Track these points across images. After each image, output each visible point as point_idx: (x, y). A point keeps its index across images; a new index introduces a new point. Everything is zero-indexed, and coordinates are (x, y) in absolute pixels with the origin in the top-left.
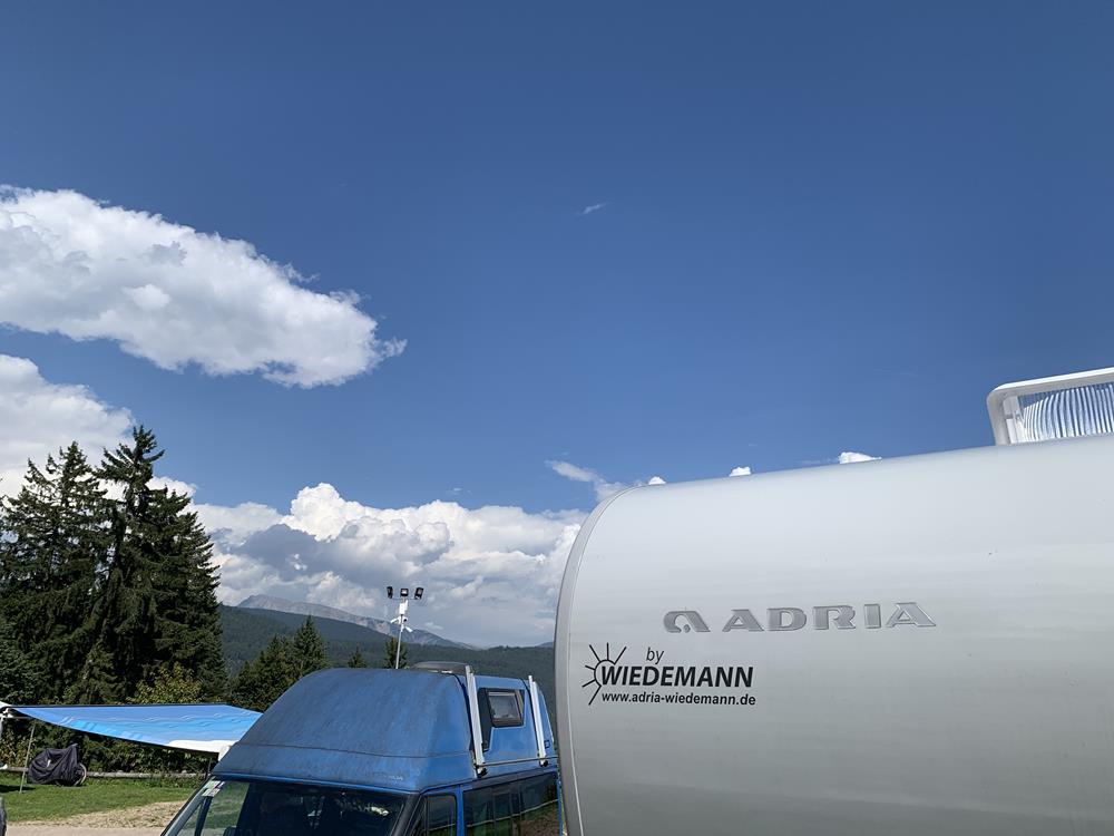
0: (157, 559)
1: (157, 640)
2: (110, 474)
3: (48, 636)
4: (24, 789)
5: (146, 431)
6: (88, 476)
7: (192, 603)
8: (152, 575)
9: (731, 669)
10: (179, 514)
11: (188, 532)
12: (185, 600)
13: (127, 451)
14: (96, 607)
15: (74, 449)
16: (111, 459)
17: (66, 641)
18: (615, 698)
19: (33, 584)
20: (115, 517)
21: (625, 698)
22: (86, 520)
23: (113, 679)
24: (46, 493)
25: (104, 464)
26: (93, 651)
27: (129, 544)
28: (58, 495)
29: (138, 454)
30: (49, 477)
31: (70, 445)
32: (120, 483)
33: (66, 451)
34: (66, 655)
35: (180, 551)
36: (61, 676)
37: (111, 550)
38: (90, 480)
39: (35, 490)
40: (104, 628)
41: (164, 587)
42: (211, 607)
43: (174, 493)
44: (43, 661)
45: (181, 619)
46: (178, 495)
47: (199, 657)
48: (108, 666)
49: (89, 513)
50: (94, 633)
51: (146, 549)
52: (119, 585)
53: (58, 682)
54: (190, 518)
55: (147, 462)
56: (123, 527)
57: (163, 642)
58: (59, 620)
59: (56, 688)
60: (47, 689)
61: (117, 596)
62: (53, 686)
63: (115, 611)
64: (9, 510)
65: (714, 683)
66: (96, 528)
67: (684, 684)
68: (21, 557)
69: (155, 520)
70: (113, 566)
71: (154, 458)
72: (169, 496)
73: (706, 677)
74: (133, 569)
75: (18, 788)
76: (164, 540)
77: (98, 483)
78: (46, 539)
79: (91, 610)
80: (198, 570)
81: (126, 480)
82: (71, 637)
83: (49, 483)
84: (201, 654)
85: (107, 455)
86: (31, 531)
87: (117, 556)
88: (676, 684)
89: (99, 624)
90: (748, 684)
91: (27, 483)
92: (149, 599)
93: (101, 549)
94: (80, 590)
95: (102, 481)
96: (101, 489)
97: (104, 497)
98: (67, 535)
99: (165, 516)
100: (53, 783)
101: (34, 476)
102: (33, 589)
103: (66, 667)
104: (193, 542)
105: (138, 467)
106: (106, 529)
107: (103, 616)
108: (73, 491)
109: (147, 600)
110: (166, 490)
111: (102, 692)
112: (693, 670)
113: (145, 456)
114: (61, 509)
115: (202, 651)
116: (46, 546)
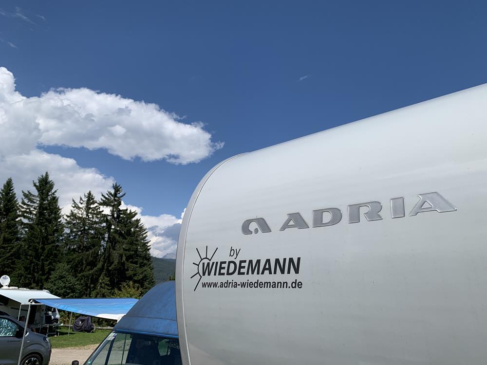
0: (126, 239)
1: (127, 272)
2: (104, 203)
3: (84, 271)
4: (70, 333)
5: (118, 185)
6: (96, 205)
7: (140, 257)
8: (123, 246)
9: (285, 260)
10: (133, 219)
11: (137, 227)
12: (137, 255)
13: (111, 194)
14: (102, 259)
15: (90, 194)
16: (105, 197)
17: (90, 273)
18: (210, 285)
19: (77, 250)
20: (107, 221)
21: (215, 285)
22: (96, 223)
23: (110, 288)
24: (80, 212)
25: (102, 199)
26: (101, 277)
27: (113, 233)
28: (85, 213)
29: (115, 195)
30: (81, 206)
31: (88, 192)
32: (108, 207)
33: (87, 195)
34: (91, 278)
35: (134, 234)
36: (90, 287)
37: (106, 235)
38: (97, 207)
39: (76, 211)
40: (105, 267)
41: (129, 250)
42: (148, 258)
43: (130, 211)
44: (82, 281)
45: (136, 263)
46: (132, 211)
47: (145, 279)
48: (107, 283)
49: (97, 220)
50: (101, 270)
51: (120, 234)
52: (110, 249)
53: (89, 290)
54: (138, 221)
55: (119, 198)
56: (110, 225)
57: (130, 273)
58: (88, 264)
59: (88, 292)
60: (84, 293)
61: (109, 254)
62: (87, 291)
63: (109, 260)
64: (66, 220)
65: (273, 271)
66: (100, 226)
67: (253, 273)
68: (71, 239)
69: (124, 222)
70: (107, 242)
71: (122, 196)
72: (128, 212)
73: (267, 267)
74: (115, 243)
75: (67, 333)
76: (127, 231)
77: (100, 208)
78: (81, 231)
79: (100, 260)
80: (142, 243)
81: (111, 206)
82: (92, 271)
83: (81, 208)
84: (145, 278)
85: (103, 196)
86: (75, 228)
87: (109, 238)
88: (248, 274)
89: (103, 266)
90: (297, 271)
91: (72, 209)
92: (122, 255)
93: (102, 234)
94: (95, 252)
95: (101, 207)
96: (101, 210)
97: (102, 213)
98: (89, 229)
99: (127, 220)
100: (82, 331)
101: (75, 206)
102: (77, 251)
103: (91, 283)
104: (139, 231)
105: (115, 200)
106: (104, 227)
107: (105, 262)
108: (90, 211)
109: (121, 256)
110: (127, 210)
111: (105, 294)
112: (258, 261)
113: (118, 195)
114: (86, 218)
115: (145, 276)
116: (81, 234)
